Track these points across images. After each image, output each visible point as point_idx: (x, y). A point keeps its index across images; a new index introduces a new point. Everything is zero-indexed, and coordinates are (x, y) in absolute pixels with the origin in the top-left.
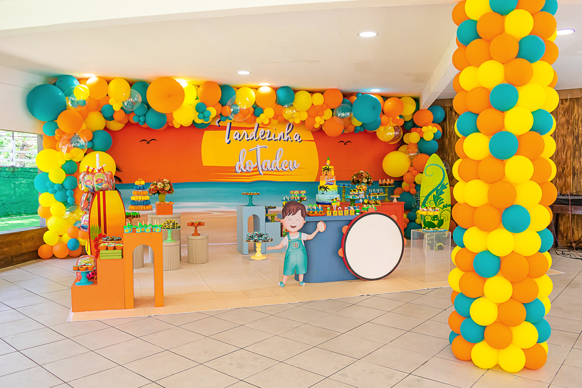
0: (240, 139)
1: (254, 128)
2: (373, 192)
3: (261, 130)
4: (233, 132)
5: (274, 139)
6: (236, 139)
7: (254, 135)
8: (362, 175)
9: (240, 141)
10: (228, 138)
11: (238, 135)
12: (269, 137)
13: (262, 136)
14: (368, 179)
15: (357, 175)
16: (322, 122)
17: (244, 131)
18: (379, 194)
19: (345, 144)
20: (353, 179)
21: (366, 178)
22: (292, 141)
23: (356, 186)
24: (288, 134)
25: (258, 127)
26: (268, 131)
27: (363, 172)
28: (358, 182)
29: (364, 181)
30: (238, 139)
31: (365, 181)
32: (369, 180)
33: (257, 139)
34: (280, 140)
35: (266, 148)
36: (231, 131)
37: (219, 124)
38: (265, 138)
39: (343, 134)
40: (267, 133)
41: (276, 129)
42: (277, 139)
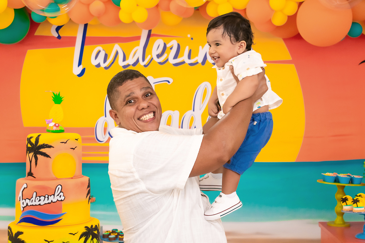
0: (107, 64)
1: (138, 38)
3: (157, 45)
4: (92, 51)
5: (188, 61)
6: (98, 66)
7: (140, 55)
9: (106, 68)
10: (80, 63)
11: (102, 55)
12: (176, 57)
13: (159, 56)
16: (291, 9)
17: (117, 47)
25: (149, 36)
26: (174, 43)
30: (103, 65)
33: (146, 62)
34: (204, 63)
35: (169, 82)
36: (85, 47)
37: (58, 33)
38: (167, 60)
39: (353, 37)
40: (171, 49)
41: (192, 39)
42: (197, 60)
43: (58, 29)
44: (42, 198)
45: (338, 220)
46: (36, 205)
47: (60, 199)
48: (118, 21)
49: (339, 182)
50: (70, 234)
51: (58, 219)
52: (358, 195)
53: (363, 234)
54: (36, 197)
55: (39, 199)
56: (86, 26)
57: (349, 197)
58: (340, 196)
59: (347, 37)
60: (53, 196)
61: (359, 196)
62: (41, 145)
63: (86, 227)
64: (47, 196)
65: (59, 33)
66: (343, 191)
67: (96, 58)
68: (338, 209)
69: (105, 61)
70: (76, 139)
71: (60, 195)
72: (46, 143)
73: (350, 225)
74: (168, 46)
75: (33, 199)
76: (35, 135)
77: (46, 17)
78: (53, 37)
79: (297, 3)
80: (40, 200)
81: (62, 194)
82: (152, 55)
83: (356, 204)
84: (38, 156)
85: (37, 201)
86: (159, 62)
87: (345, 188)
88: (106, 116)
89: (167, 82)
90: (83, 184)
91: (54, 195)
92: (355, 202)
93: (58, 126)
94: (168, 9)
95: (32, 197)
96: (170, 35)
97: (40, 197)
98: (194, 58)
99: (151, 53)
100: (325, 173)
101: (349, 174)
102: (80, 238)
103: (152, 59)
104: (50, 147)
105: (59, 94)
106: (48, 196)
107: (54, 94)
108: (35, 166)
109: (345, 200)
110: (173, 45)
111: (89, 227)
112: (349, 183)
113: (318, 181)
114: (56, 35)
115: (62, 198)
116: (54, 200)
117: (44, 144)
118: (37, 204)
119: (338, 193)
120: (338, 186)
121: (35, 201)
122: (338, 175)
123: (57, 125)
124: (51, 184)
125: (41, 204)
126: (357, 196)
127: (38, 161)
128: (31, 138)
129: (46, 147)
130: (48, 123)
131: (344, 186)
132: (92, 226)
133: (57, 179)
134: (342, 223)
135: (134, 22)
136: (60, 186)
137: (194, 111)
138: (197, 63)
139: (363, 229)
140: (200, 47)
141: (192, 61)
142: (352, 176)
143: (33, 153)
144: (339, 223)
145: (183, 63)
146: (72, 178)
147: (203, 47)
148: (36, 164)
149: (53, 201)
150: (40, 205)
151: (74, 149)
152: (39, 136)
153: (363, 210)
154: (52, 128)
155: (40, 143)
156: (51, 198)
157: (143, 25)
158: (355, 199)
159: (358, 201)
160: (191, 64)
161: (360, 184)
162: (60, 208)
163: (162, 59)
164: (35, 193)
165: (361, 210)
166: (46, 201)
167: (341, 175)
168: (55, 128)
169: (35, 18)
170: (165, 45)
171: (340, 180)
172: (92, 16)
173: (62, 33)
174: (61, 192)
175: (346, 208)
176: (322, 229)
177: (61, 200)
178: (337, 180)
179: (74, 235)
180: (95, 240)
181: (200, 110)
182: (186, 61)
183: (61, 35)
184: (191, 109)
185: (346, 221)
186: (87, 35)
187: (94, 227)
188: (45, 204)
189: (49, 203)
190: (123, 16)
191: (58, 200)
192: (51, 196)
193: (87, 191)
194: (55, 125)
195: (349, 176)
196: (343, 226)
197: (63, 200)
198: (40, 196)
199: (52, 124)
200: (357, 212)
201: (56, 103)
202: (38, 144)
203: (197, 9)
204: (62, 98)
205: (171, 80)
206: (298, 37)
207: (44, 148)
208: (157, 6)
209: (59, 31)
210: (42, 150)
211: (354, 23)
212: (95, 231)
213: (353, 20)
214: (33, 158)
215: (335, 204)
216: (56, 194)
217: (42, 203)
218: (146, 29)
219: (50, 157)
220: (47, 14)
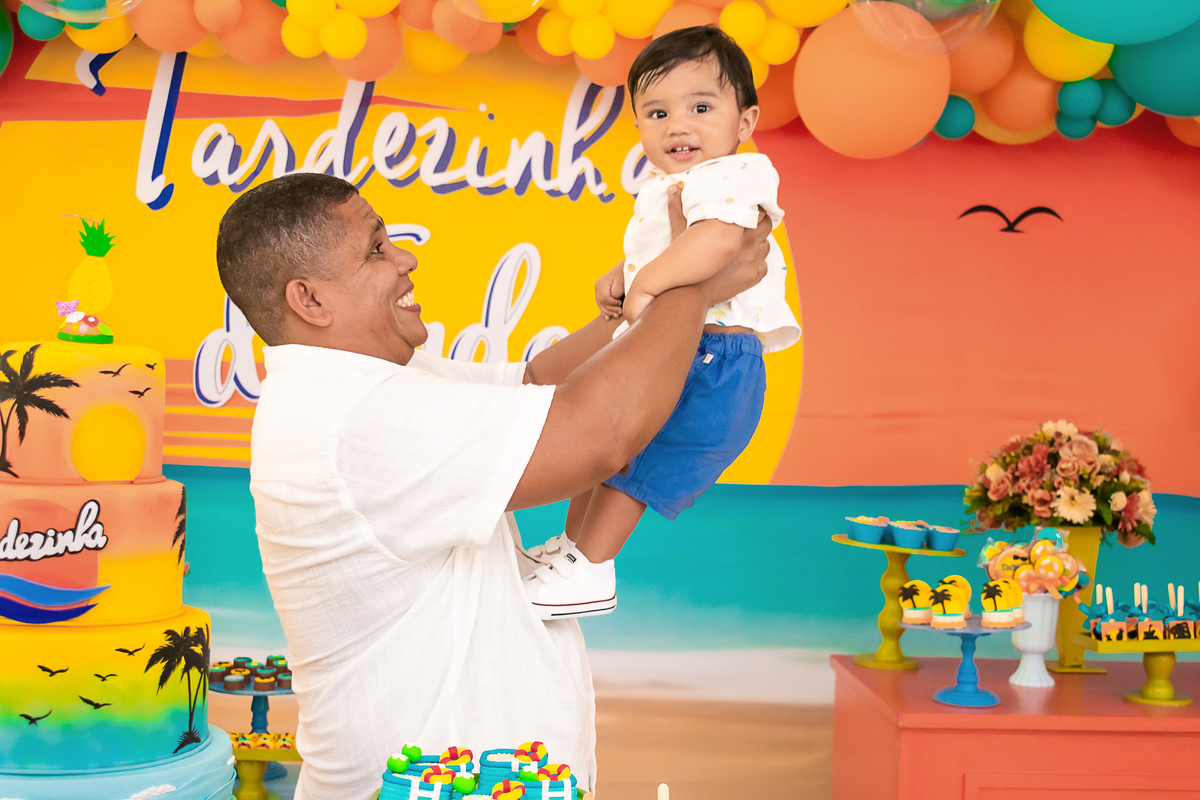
0: (239, 176)
1: (335, 105)
2: (1125, 609)
3: (387, 128)
4: (194, 135)
5: (477, 181)
6: (213, 179)
7: (336, 154)
8: (1054, 459)
9: (235, 188)
10: (158, 170)
11: (224, 150)
12: (441, 167)
13: (391, 161)
14: (1102, 496)
15: (1013, 457)
16: (780, 47)
17: (270, 128)
18: (1180, 631)
19: (1011, 227)
20: (985, 488)
21: (1082, 482)
22: (606, 198)
23: (987, 553)
24: (579, 149)
25: (367, 100)
26: (437, 126)
27: (1067, 428)
28: (1016, 515)
29: (1064, 510)
30: (227, 179)
31: (1076, 507)
32: (1119, 501)
33: (354, 177)
34: (521, 188)
35: (419, 239)
36: (176, 122)
37: (96, 75)
38: (416, 174)
39: (949, 139)
40: (429, 141)
41: (491, 116)
42: (503, 179)
43: (97, 63)
44: (37, 539)
45: (885, 651)
46: (16, 559)
47: (91, 544)
48: (279, 50)
49: (892, 543)
50: (121, 650)
51: (84, 605)
52: (946, 580)
53: (956, 690)
54: (18, 534)
55: (25, 543)
56: (181, 59)
57: (920, 584)
58: (894, 583)
59: (932, 138)
60: (70, 533)
61: (951, 583)
62: (41, 377)
63: (169, 632)
64: (51, 533)
65: (100, 78)
66: (903, 570)
67: (208, 154)
68: (886, 618)
69: (233, 166)
70: (148, 366)
71: (91, 532)
72: (55, 372)
73: (916, 667)
74: (421, 133)
75: (9, 540)
76: (22, 348)
77: (62, 23)
78: (82, 88)
79: (798, 28)
80: (29, 545)
81: (98, 528)
82: (371, 158)
83: (940, 605)
84: (30, 410)
85: (20, 546)
86: (392, 177)
87: (909, 562)
88: (228, 330)
89: (414, 239)
90: (164, 501)
91: (74, 531)
92: (940, 598)
93: (95, 324)
94: (427, 24)
95: (6, 536)
96: (427, 102)
97: (30, 535)
98: (494, 171)
99: (369, 153)
100: (856, 516)
101: (921, 522)
102: (151, 663)
103: (373, 168)
104: (67, 383)
105: (101, 228)
106: (56, 532)
107: (85, 224)
108: (18, 440)
109: (909, 594)
110: (435, 131)
111: (180, 631)
112: (922, 547)
113: (834, 538)
114: (91, 83)
115: (100, 541)
116: (75, 547)
117: (48, 374)
118: (20, 557)
119: (888, 576)
120: (891, 554)
121: (14, 548)
122: (892, 523)
123: (91, 320)
124: (69, 497)
125: (33, 557)
126: (944, 583)
127: (29, 426)
128: (9, 353)
129: (55, 385)
130: (63, 314)
131: (907, 556)
132: (187, 630)
133: (85, 482)
134: (895, 658)
135: (324, 55)
136: (93, 506)
137: (486, 325)
138: (503, 187)
139: (956, 677)
140: (514, 143)
141: (488, 181)
142: (931, 528)
143: (13, 401)
144: (890, 658)
145: (463, 184)
146: (132, 482)
147: (521, 144)
148: (22, 435)
149: (71, 550)
150: (28, 558)
151: (141, 394)
152: (34, 349)
153: (959, 623)
154: (75, 328)
155: (38, 370)
156: (65, 540)
157: (351, 67)
158: (939, 590)
159: (948, 597)
160: (485, 191)
161: (952, 550)
162: (93, 572)
163: (401, 171)
164: (15, 523)
165: (953, 623)
166: (49, 549)
167: (898, 524)
168: (84, 329)
169: (30, 27)
170: (412, 130)
171: (898, 537)
172: (201, 29)
173: (109, 76)
174: (96, 522)
175: (911, 614)
176: (838, 675)
177: (97, 548)
178: (887, 537)
179: (131, 653)
180: (195, 673)
181: (505, 323)
182: (470, 181)
183: (105, 84)
184: (479, 321)
185: (908, 652)
186: (183, 88)
187: (193, 632)
188: (46, 557)
189: (57, 555)
190: (294, 37)
191: (85, 546)
192: (63, 533)
193: (177, 524)
194: (85, 319)
195: (922, 527)
196: (899, 667)
197: (100, 546)
198: (30, 531)
199: (75, 317)
200: (942, 628)
201: (90, 252)
202: (32, 375)
203: (511, 31)
204: (110, 239)
205: (425, 234)
206: (796, 128)
207: (49, 385)
208: (396, 12)
209: (100, 72)
210: (43, 393)
211: (952, 98)
212: (196, 645)
213: (952, 88)
214: (14, 415)
215: (880, 607)
216: (81, 528)
217: (36, 553)
218: (358, 78)
219: (66, 416)
220: (65, 15)
